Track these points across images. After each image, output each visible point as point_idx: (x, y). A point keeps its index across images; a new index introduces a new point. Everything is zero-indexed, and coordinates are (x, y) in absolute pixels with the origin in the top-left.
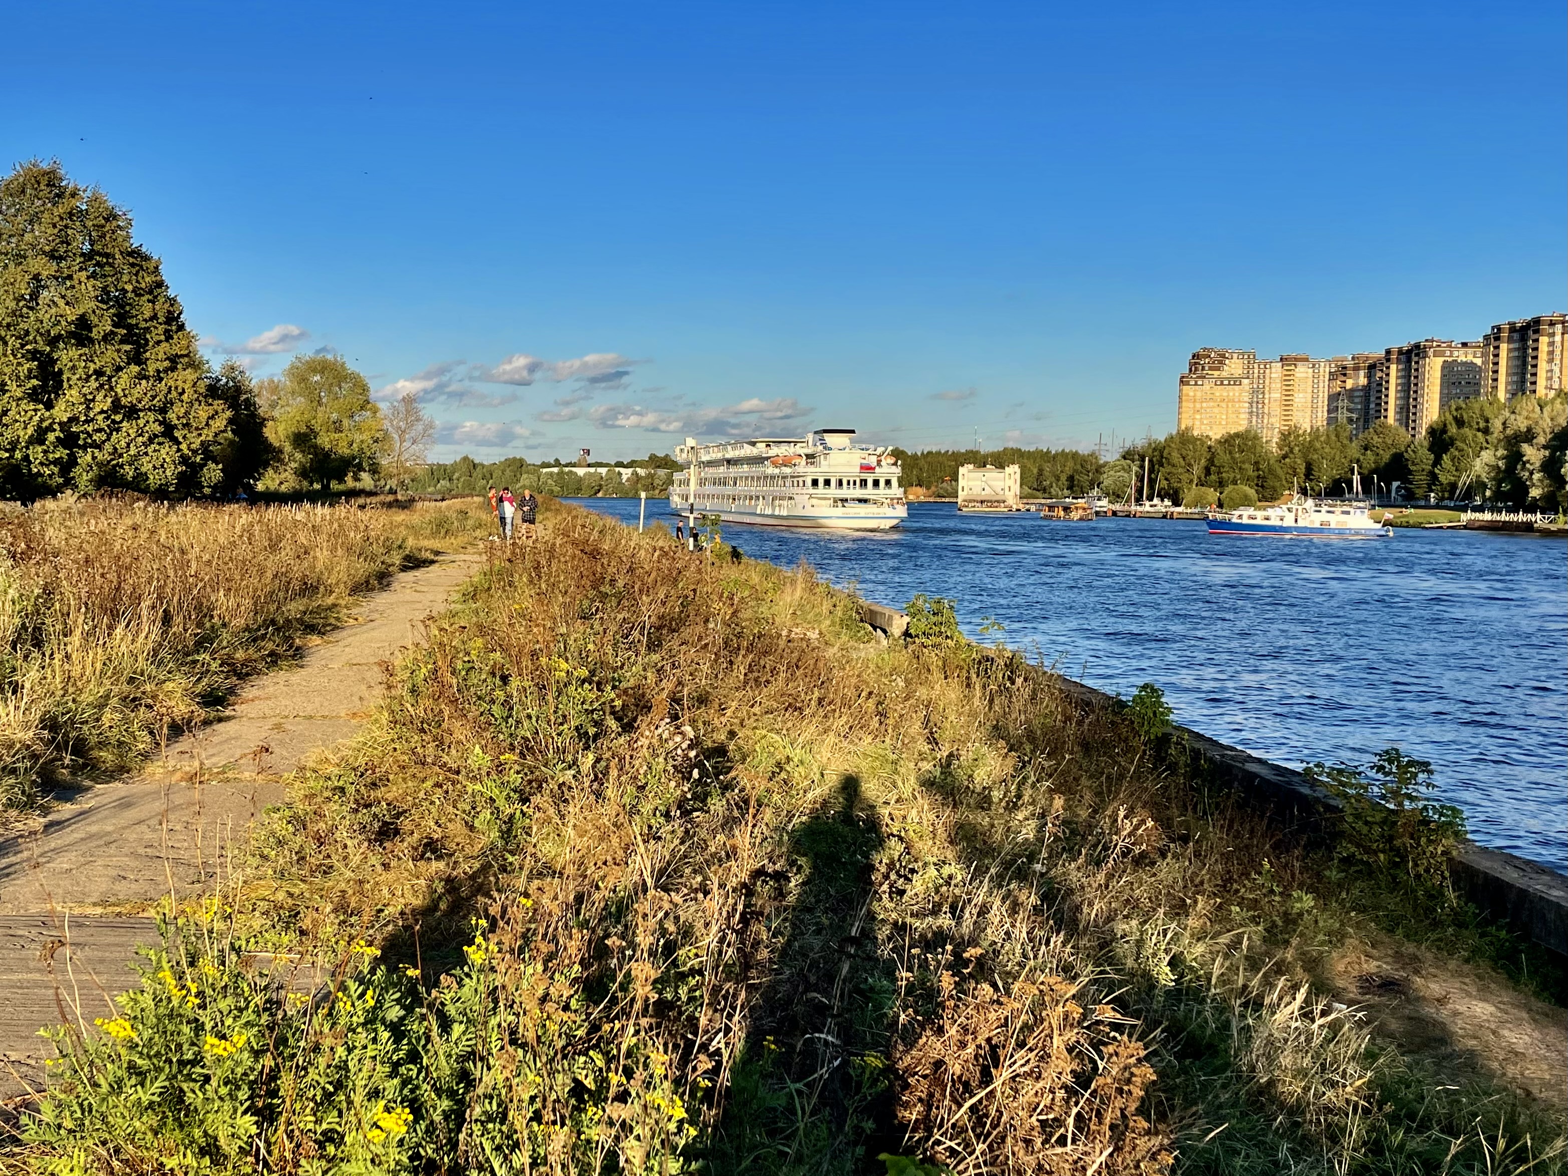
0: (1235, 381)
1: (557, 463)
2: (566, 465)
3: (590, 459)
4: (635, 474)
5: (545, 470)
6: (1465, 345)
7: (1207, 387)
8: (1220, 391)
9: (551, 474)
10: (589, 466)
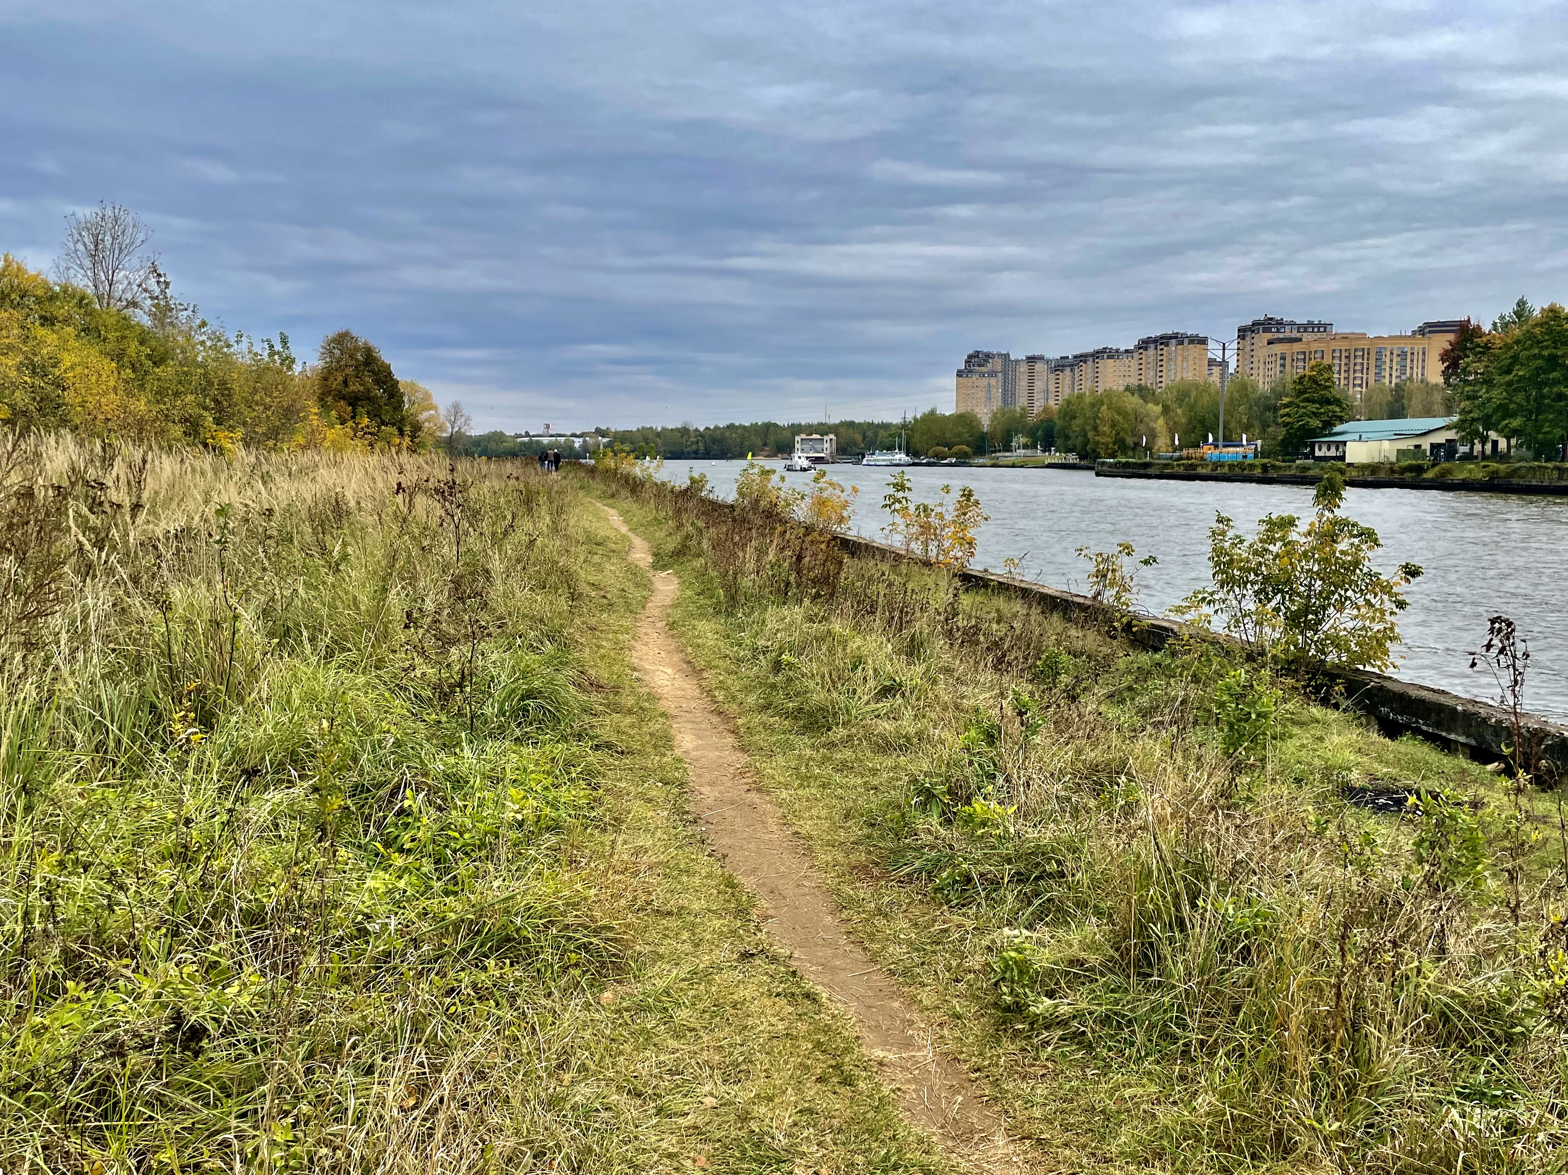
0: (992, 374)
1: (527, 435)
2: (534, 436)
3: (551, 432)
4: (585, 441)
5: (519, 440)
6: (1127, 351)
7: (974, 378)
8: (984, 382)
9: (523, 444)
10: (552, 436)
